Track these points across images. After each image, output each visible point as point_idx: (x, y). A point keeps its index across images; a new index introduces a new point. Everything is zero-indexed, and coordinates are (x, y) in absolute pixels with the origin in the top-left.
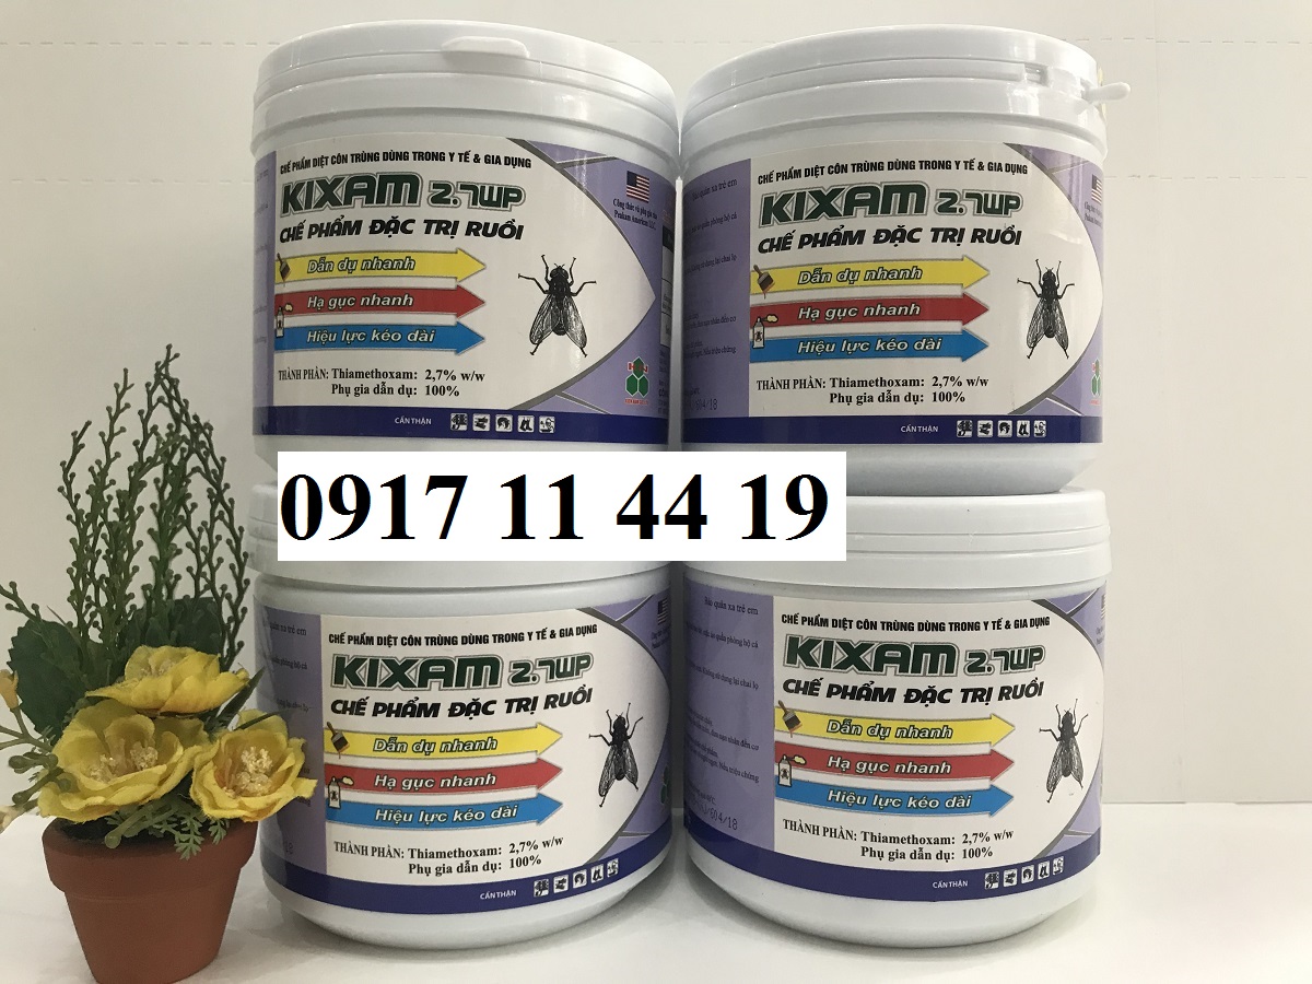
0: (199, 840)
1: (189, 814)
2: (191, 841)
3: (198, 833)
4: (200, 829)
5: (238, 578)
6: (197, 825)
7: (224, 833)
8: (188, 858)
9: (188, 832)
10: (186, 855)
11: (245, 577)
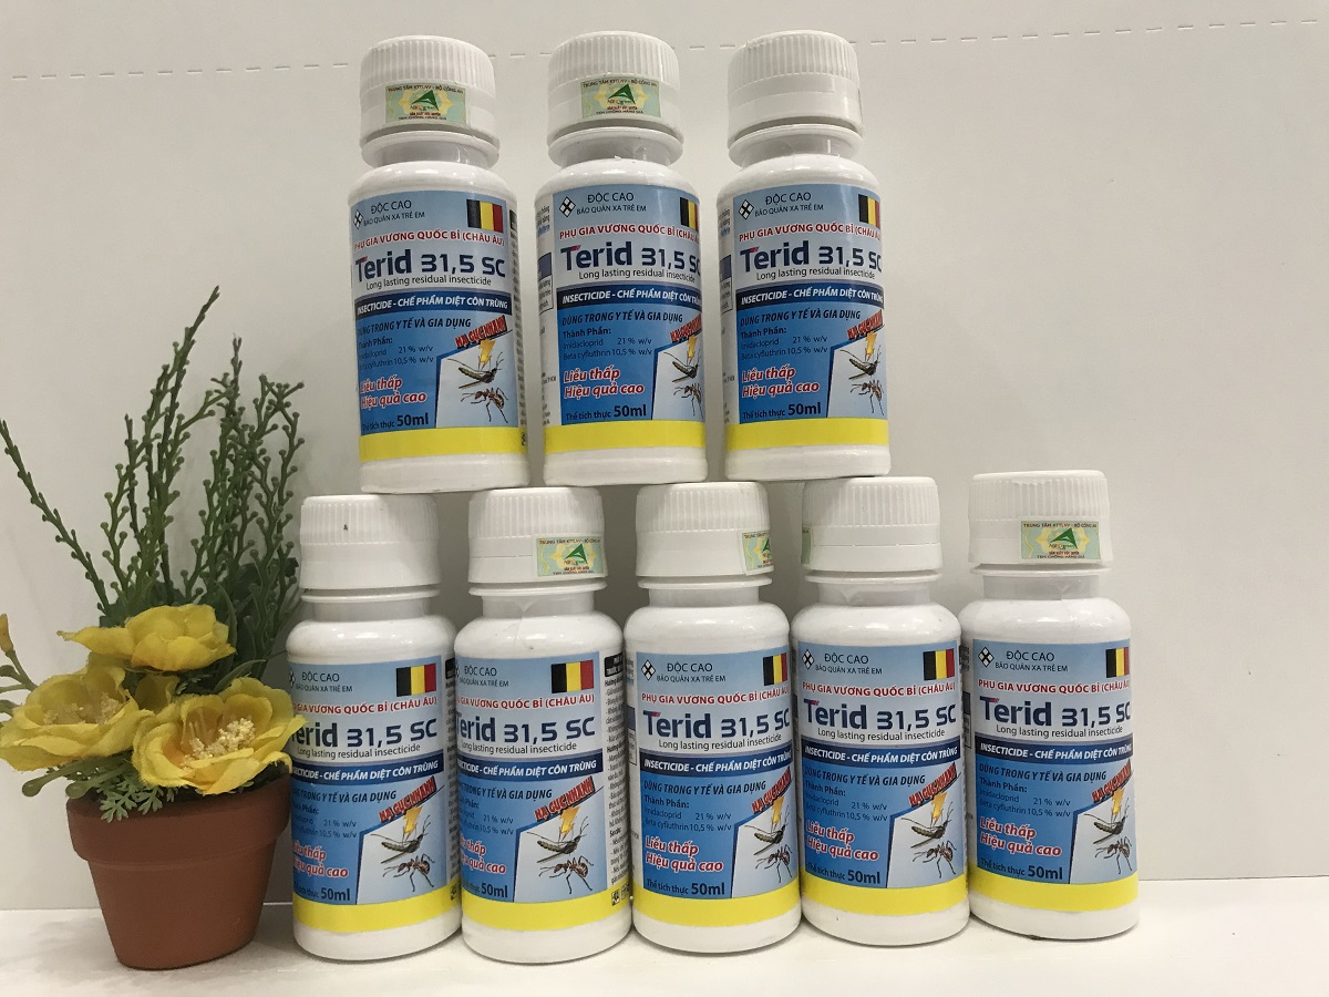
1: (127, 778)
2: (121, 803)
8: (111, 820)
9: (124, 793)
10: (109, 816)
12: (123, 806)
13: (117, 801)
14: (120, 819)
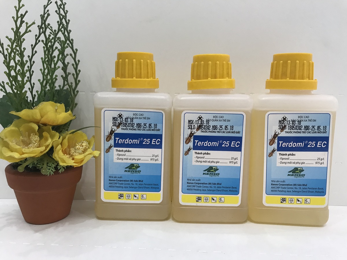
1: (51, 162)
3: (54, 168)
5: (76, 80)
7: (63, 170)
9: (50, 167)
11: (78, 79)
12: (52, 170)
13: (49, 169)
14: (51, 175)
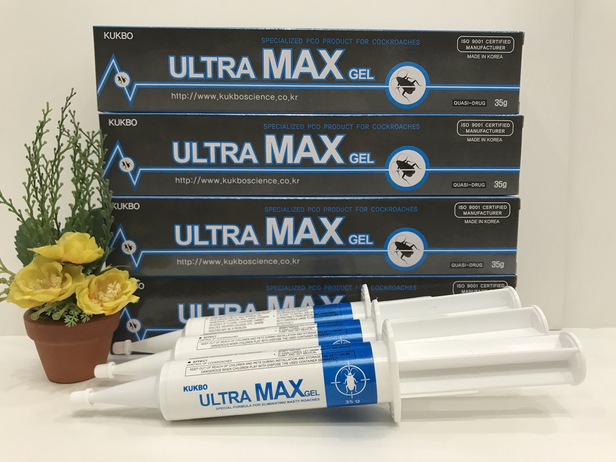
0: (76, 320)
1: (74, 308)
2: (72, 319)
3: (77, 317)
4: (78, 315)
6: (76, 313)
8: (69, 327)
9: (72, 315)
10: (69, 325)
14: (73, 325)
